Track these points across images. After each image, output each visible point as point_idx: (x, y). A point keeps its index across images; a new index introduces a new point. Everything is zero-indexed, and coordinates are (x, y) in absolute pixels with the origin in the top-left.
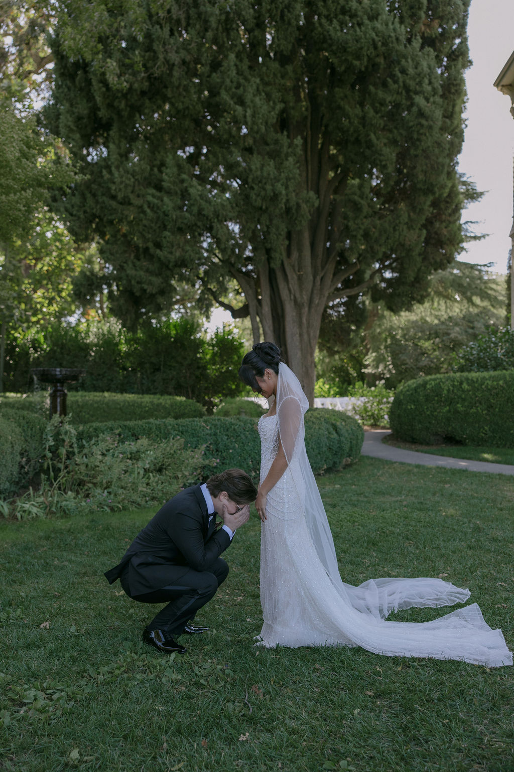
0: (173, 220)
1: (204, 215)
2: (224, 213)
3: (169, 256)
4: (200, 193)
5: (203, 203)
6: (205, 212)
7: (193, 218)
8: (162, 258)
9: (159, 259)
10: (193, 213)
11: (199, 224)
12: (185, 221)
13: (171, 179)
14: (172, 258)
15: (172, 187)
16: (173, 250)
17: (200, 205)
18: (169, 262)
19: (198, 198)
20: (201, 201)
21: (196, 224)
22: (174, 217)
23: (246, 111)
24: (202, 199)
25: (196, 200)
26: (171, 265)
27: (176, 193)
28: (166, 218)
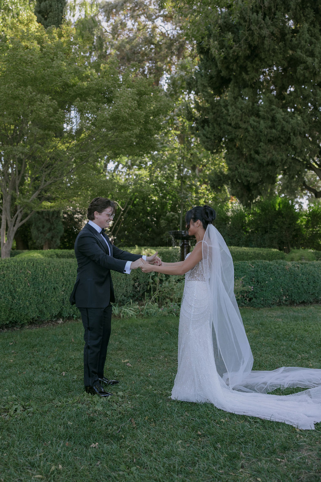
0: (265, 135)
1: (285, 131)
2: (299, 128)
3: (264, 158)
4: (283, 117)
5: (284, 123)
6: (286, 129)
7: (278, 133)
8: (259, 160)
9: (257, 161)
10: (278, 130)
11: (282, 136)
12: (273, 135)
13: (265, 110)
14: (265, 160)
15: (265, 114)
16: (266, 155)
17: (283, 124)
18: (264, 162)
19: (281, 120)
20: (283, 122)
21: (280, 137)
22: (266, 133)
23: (314, 60)
24: (284, 120)
25: (280, 121)
26: (265, 164)
27: (268, 118)
28: (261, 134)
